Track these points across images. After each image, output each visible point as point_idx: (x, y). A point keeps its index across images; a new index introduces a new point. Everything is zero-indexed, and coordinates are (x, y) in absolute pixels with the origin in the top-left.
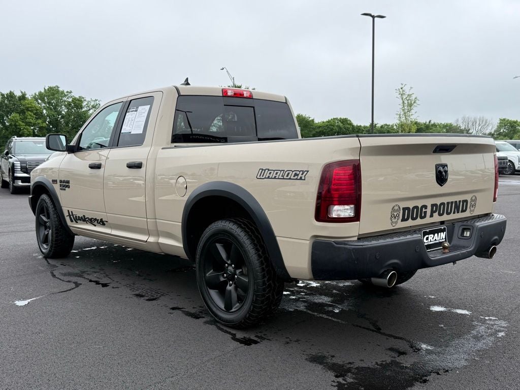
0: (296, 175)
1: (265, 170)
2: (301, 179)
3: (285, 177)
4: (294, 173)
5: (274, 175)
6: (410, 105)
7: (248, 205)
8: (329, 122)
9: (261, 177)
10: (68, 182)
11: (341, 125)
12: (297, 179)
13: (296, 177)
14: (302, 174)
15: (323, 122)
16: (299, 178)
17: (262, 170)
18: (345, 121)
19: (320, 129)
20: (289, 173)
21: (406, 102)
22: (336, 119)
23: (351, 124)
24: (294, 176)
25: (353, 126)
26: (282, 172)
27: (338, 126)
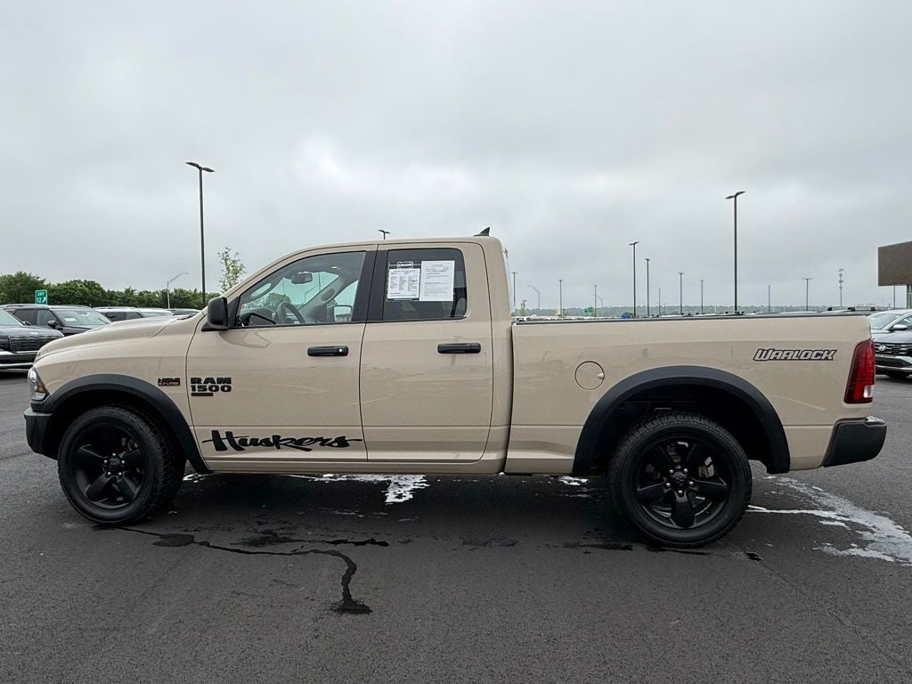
0: (818, 355)
1: (768, 351)
2: (826, 358)
3: (801, 358)
4: (815, 353)
5: (784, 355)
6: (236, 272)
7: (745, 393)
8: (67, 284)
9: (762, 358)
10: (228, 381)
11: (86, 289)
12: (820, 359)
13: (819, 357)
14: (828, 354)
15: (59, 285)
16: (823, 358)
17: (763, 350)
18: (91, 285)
19: (55, 293)
20: (807, 354)
21: (231, 268)
22: (80, 282)
23: (100, 289)
24: (816, 356)
25: (103, 292)
26: (797, 352)
27: (81, 290)
